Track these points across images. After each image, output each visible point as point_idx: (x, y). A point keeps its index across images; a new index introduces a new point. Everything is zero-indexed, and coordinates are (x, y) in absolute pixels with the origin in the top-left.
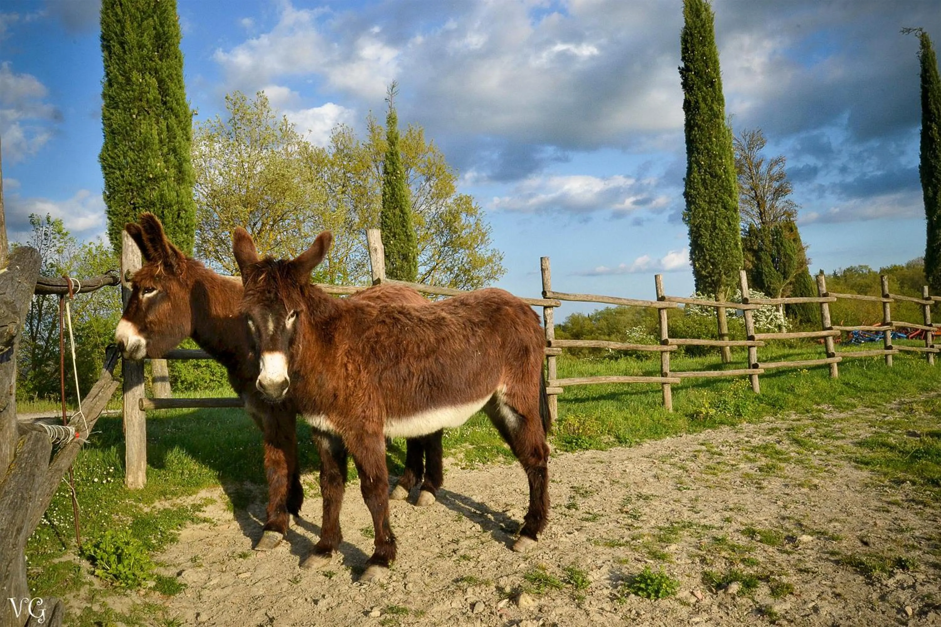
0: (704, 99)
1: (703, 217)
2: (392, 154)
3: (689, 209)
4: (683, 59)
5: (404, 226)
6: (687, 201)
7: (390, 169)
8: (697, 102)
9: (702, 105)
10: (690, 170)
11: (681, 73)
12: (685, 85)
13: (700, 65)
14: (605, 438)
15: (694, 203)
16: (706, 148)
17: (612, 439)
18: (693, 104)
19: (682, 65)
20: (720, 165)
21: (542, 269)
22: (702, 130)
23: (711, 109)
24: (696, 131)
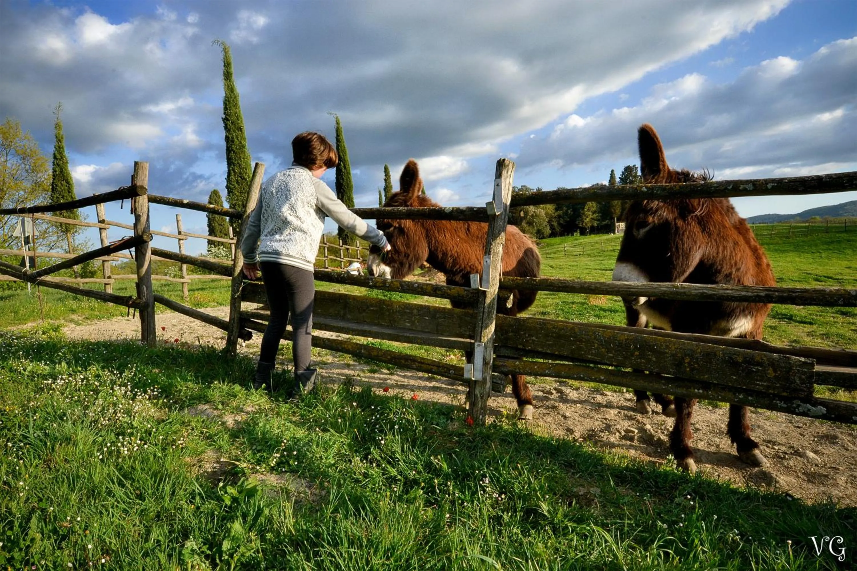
0: (237, 138)
1: (237, 200)
2: (59, 147)
3: (229, 195)
4: (225, 113)
5: (69, 192)
6: (228, 191)
7: (58, 156)
8: (233, 138)
9: (236, 140)
10: (229, 175)
11: (223, 121)
12: (226, 127)
13: (234, 118)
14: (213, 304)
15: (232, 192)
16: (238, 163)
17: (216, 304)
18: (230, 139)
19: (224, 116)
20: (246, 173)
21: (177, 221)
22: (236, 153)
23: (241, 143)
24: (232, 154)
